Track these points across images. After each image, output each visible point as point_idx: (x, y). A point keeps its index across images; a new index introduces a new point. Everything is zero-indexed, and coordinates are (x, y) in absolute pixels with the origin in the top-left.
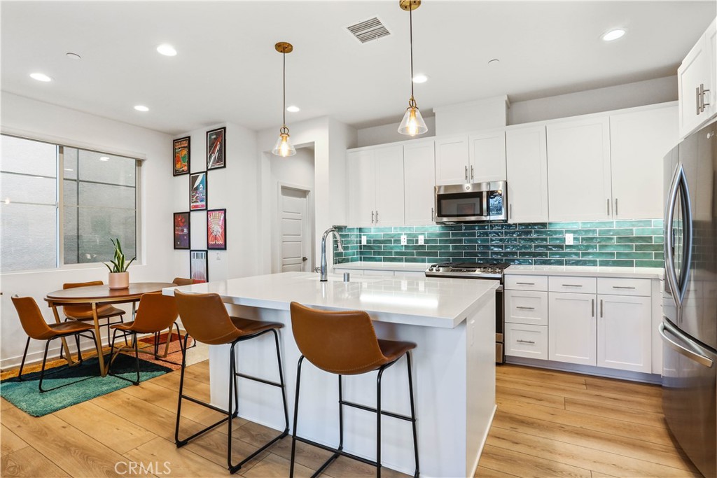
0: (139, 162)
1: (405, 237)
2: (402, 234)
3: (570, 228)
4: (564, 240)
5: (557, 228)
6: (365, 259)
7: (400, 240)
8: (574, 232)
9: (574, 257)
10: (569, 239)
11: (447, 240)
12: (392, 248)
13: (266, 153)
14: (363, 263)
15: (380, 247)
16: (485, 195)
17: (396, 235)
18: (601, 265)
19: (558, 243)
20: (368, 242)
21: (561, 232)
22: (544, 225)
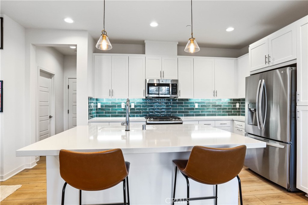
1: (124, 104)
2: (122, 103)
3: (197, 101)
4: (194, 106)
5: (191, 101)
6: (99, 116)
7: (121, 106)
8: (198, 103)
9: (198, 113)
10: (196, 106)
12: (116, 110)
13: (34, 45)
14: (98, 118)
15: (109, 109)
16: (171, 85)
17: (118, 103)
18: (207, 116)
19: (192, 107)
20: (101, 106)
21: (193, 103)
22: (187, 100)
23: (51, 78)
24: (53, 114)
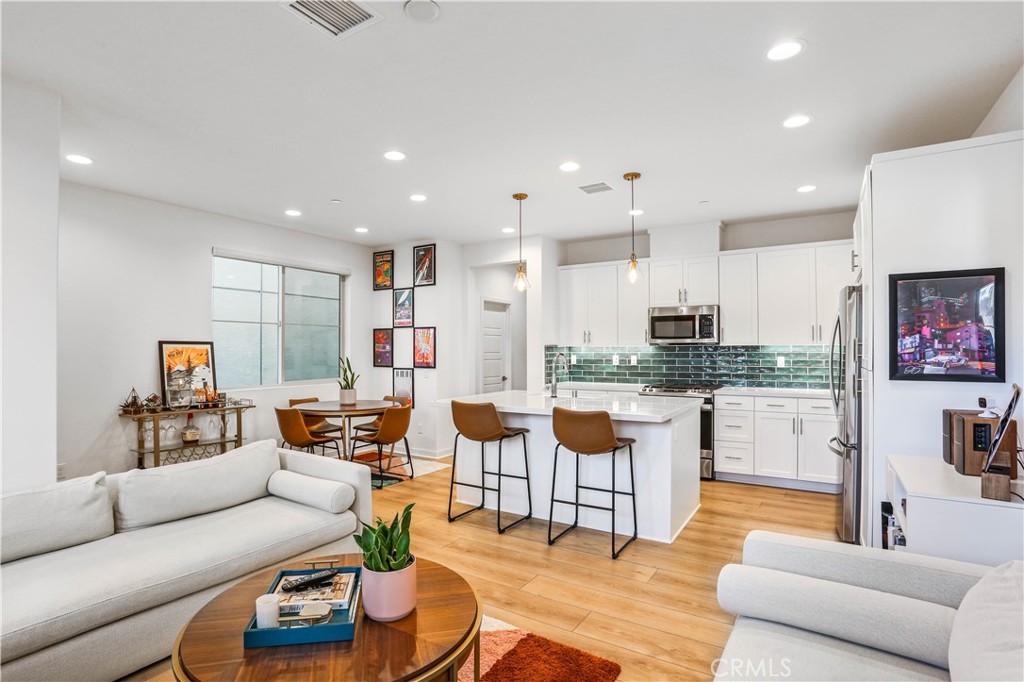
0: (343, 278)
1: (617, 357)
2: (614, 354)
3: (781, 350)
4: (775, 363)
5: (770, 351)
6: (574, 379)
7: (611, 361)
8: (786, 355)
9: (786, 380)
10: (781, 362)
11: (660, 361)
12: (603, 368)
13: (471, 268)
14: (572, 382)
15: (590, 367)
16: (697, 318)
17: (607, 355)
18: (810, 387)
19: (769, 365)
20: (578, 361)
21: (773, 355)
22: (757, 347)
23: (505, 310)
24: (508, 375)
